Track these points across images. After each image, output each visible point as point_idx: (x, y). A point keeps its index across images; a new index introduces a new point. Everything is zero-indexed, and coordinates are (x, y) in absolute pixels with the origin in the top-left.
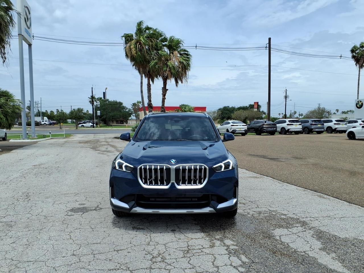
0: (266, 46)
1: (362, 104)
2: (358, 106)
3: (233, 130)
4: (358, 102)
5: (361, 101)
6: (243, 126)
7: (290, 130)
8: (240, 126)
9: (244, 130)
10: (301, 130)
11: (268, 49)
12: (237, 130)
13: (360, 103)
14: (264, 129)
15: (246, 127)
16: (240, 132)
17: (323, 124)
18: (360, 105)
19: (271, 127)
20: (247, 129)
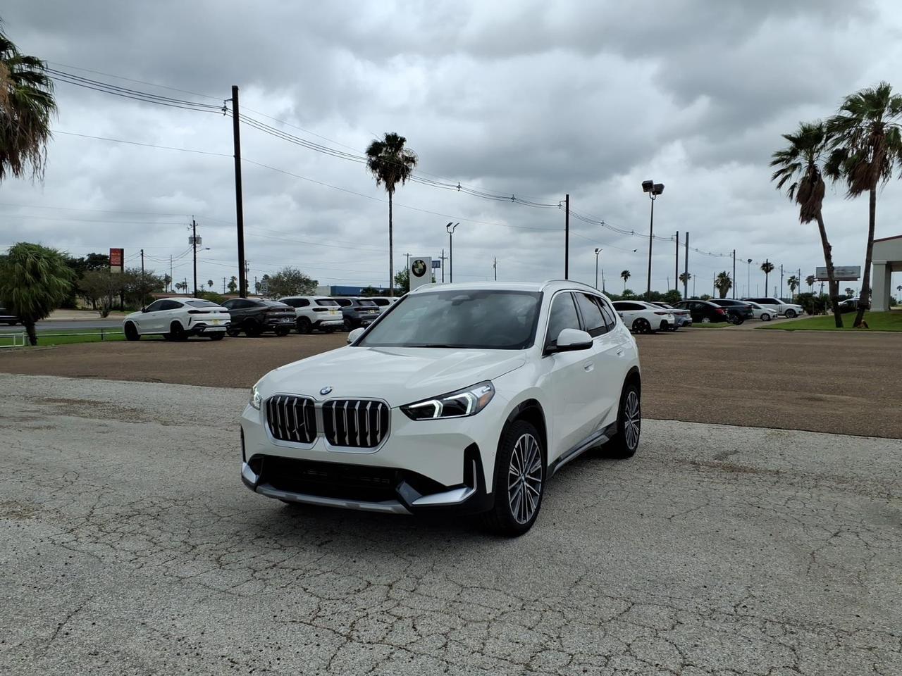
0: (225, 107)
1: (425, 266)
2: (417, 270)
3: (198, 325)
4: (416, 262)
5: (421, 262)
6: (221, 312)
7: (322, 323)
8: (215, 312)
9: (223, 323)
10: (343, 321)
11: (232, 115)
12: (209, 323)
13: (421, 266)
14: (271, 322)
15: (228, 315)
16: (217, 329)
17: (377, 309)
18: (420, 270)
19: (285, 317)
20: (230, 321)
